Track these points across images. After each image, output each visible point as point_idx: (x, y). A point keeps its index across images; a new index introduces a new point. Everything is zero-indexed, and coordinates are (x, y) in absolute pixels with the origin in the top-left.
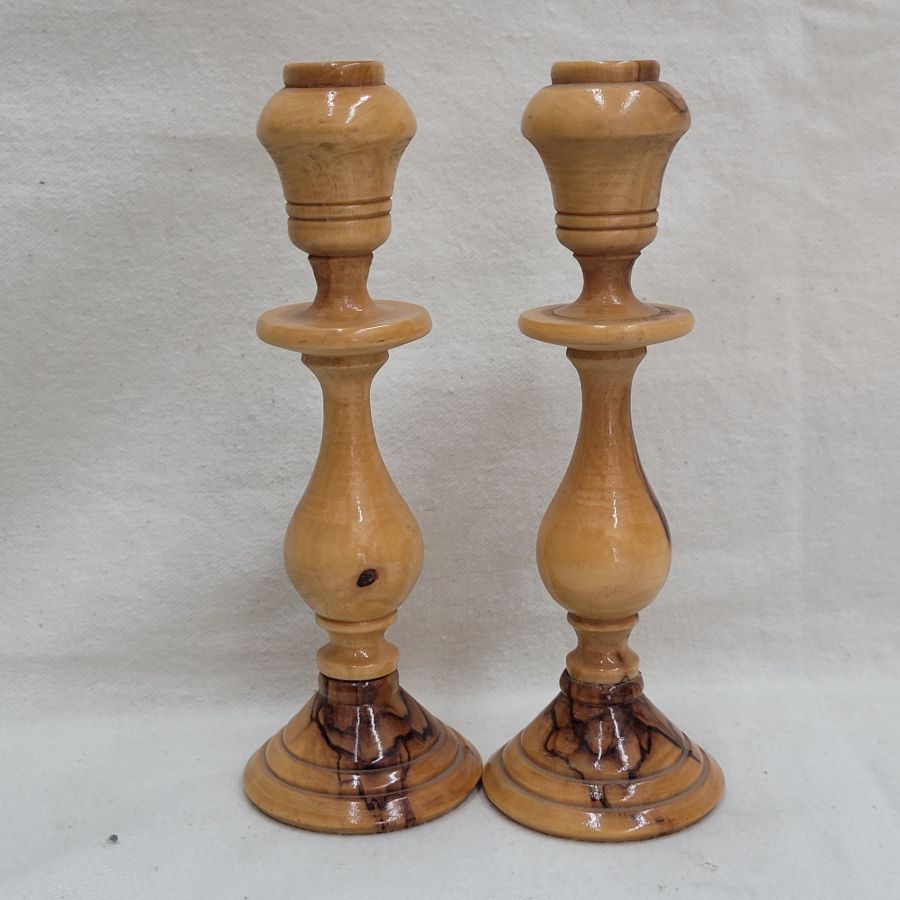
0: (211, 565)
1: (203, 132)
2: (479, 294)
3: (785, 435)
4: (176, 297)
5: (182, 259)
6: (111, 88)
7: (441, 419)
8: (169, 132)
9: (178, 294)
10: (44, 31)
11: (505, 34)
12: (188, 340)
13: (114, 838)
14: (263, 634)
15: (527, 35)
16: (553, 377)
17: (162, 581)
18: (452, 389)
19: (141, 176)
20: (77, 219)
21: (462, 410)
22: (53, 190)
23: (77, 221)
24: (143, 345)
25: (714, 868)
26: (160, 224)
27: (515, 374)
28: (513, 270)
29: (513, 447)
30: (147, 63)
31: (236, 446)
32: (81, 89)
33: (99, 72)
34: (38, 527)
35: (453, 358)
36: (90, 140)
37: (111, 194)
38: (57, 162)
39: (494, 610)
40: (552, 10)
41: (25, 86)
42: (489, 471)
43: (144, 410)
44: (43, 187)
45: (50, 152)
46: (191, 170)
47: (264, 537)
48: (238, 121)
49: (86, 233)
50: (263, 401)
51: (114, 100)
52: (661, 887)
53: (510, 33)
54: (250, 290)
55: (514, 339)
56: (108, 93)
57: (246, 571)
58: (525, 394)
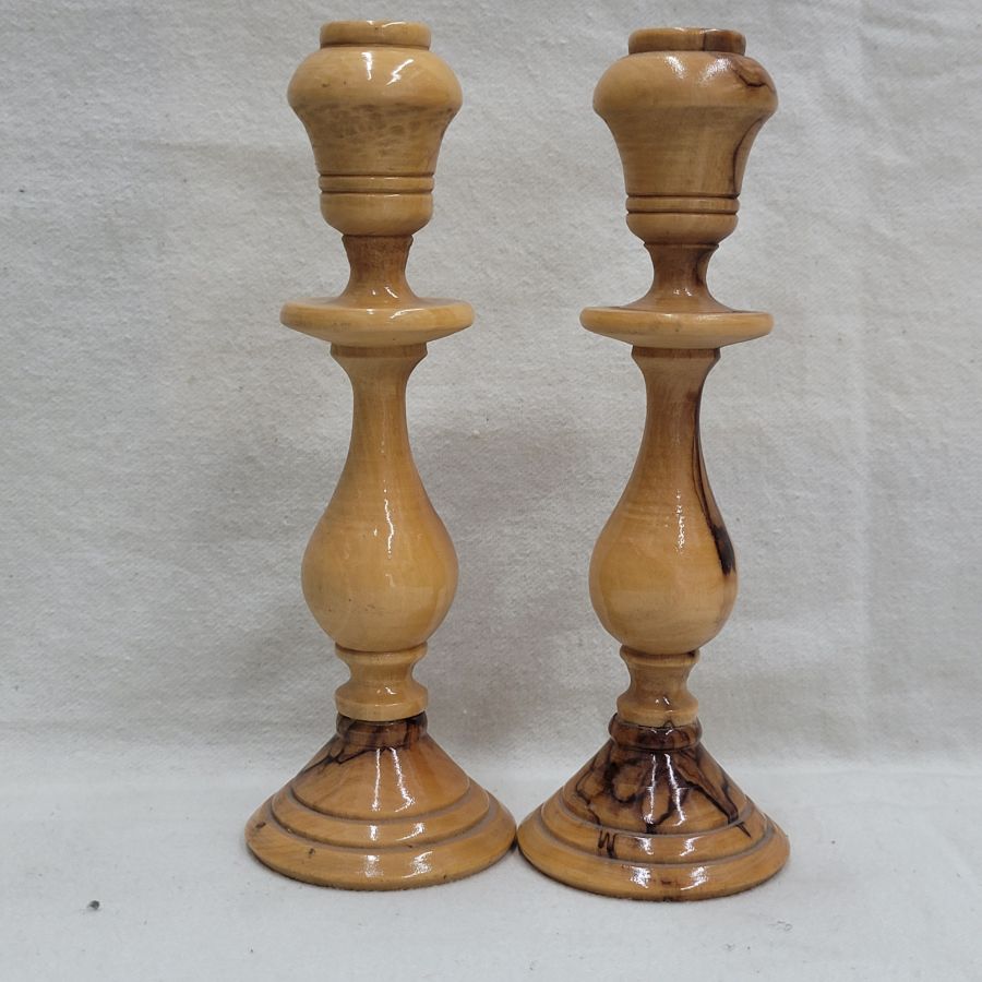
0: (208, 623)
1: (199, 139)
2: (506, 326)
3: (850, 492)
4: (168, 321)
5: (174, 279)
6: (101, 91)
7: (465, 465)
8: (162, 139)
9: (170, 317)
10: (32, 29)
11: (538, 39)
12: (180, 370)
13: (95, 905)
14: (264, 702)
15: (564, 41)
16: (589, 420)
17: (152, 641)
18: (476, 432)
19: (128, 187)
20: (58, 230)
21: (487, 455)
22: (33, 199)
23: (58, 234)
24: (131, 373)
25: (788, 927)
26: (149, 239)
27: (546, 416)
28: (545, 301)
29: (544, 497)
30: (142, 65)
31: (233, 490)
32: (69, 92)
33: (89, 74)
34: (11, 576)
35: (479, 397)
36: (75, 147)
37: (95, 204)
38: (39, 169)
39: (522, 683)
40: (590, 14)
41: (8, 88)
42: (517, 523)
43: (129, 447)
44: (23, 195)
45: (32, 159)
46: (185, 181)
47: (266, 593)
48: (238, 128)
49: (68, 246)
50: (264, 440)
51: (103, 104)
52: (729, 947)
53: (544, 39)
54: (250, 315)
55: (545, 378)
56: (97, 95)
57: (247, 630)
58: (558, 438)
